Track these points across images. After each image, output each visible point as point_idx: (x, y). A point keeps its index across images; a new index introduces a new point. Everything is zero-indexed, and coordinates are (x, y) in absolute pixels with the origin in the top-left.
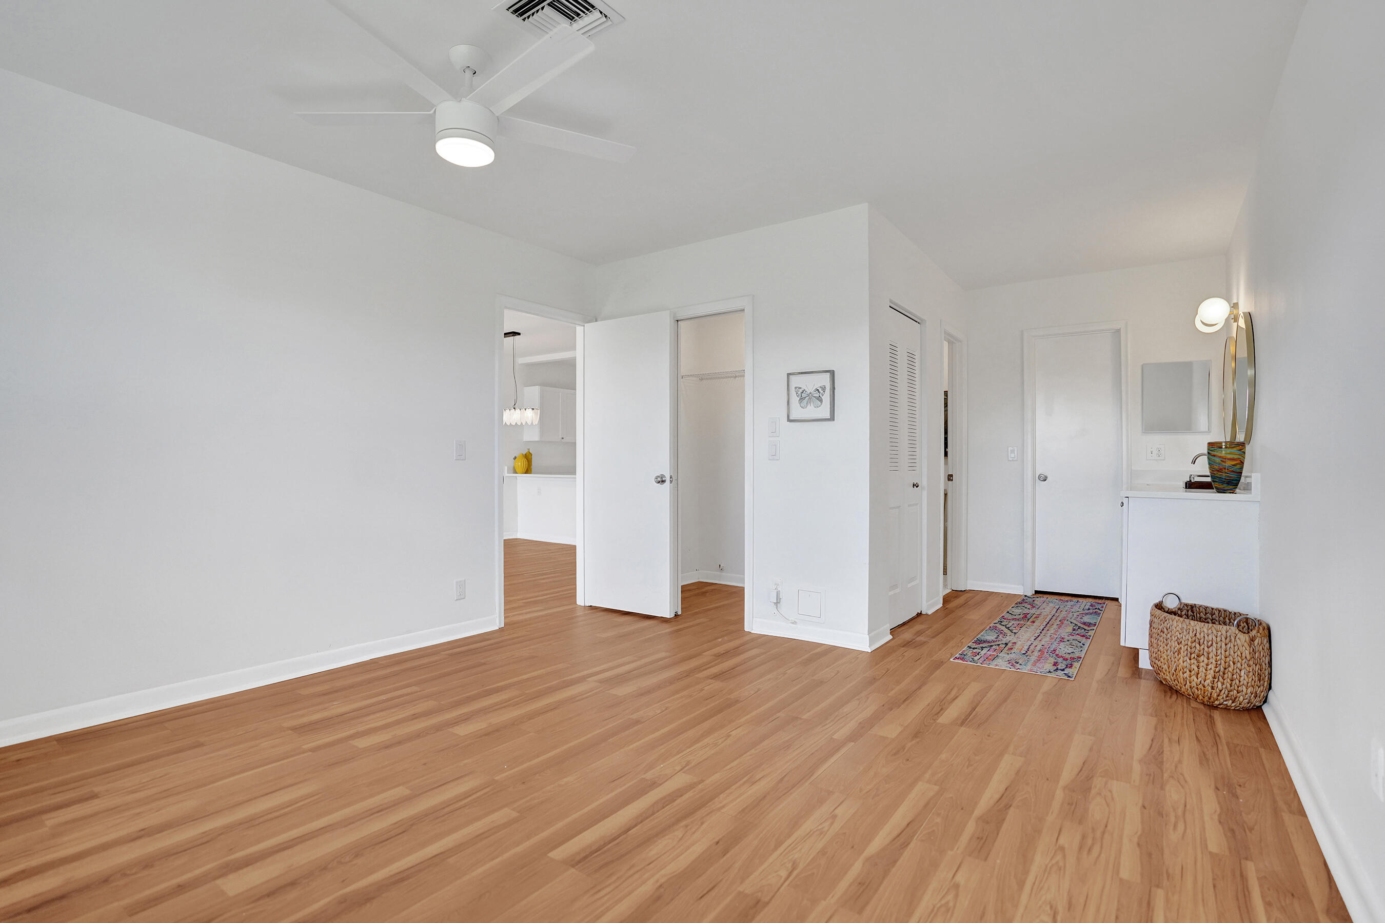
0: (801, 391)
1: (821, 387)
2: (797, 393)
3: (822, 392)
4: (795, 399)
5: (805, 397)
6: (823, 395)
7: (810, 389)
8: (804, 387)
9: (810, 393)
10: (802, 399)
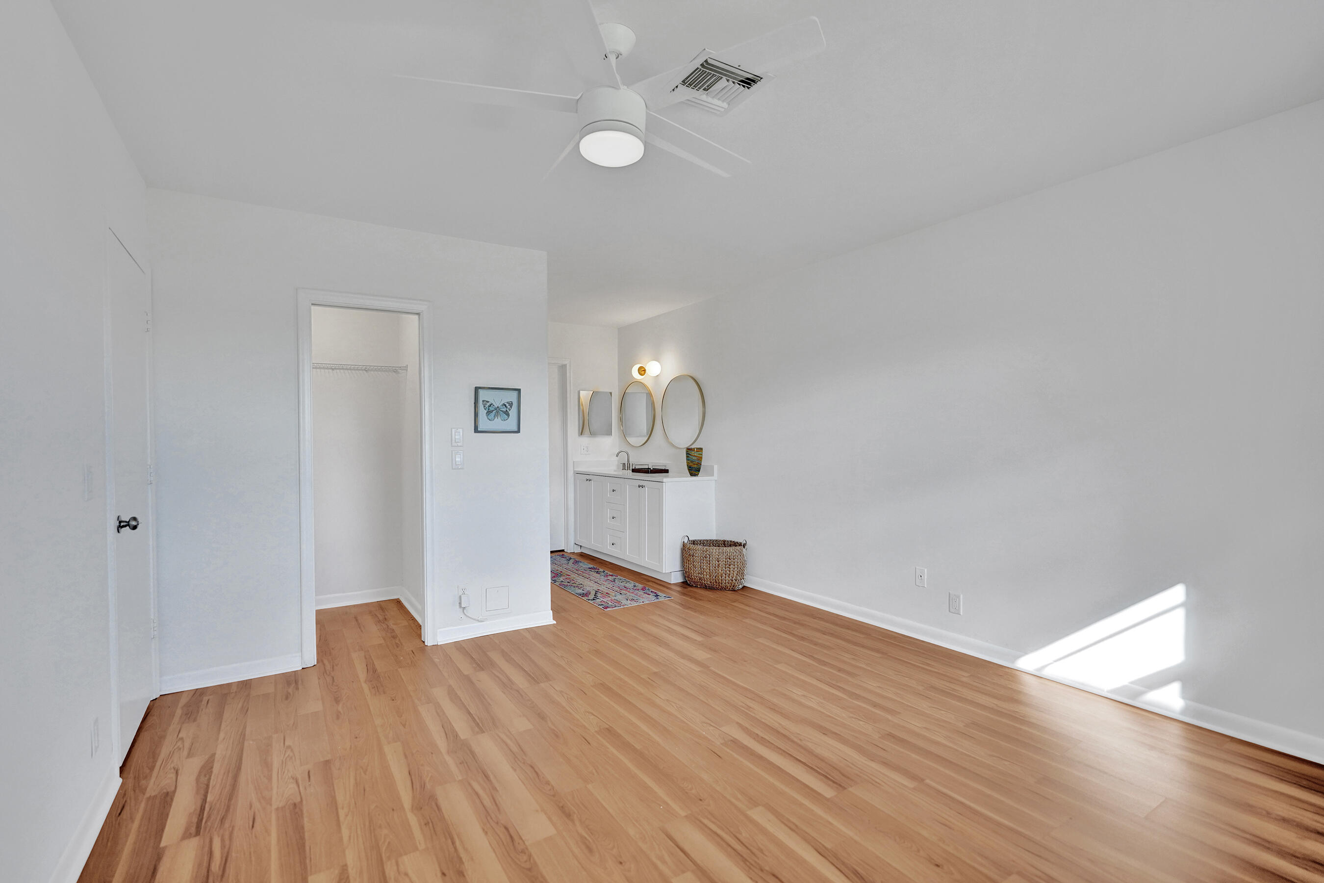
0: (488, 404)
1: (508, 403)
2: (484, 406)
3: (509, 407)
4: (482, 412)
5: (493, 411)
6: (510, 410)
7: (497, 403)
8: (491, 401)
9: (498, 407)
10: (489, 413)
